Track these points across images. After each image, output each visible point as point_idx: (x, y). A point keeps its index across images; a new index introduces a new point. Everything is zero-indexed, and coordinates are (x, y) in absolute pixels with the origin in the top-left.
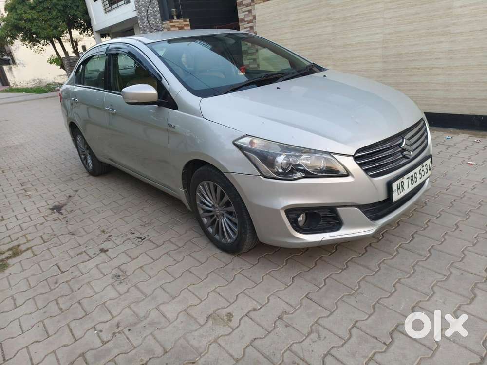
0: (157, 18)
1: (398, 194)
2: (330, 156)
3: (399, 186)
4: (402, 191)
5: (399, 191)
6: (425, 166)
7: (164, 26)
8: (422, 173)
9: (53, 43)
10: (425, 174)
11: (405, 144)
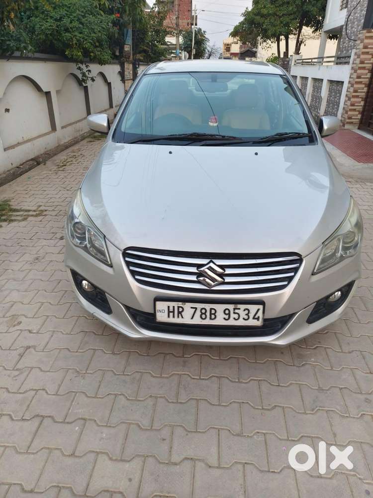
0: (360, 25)
1: (169, 316)
2: (103, 239)
3: (171, 309)
4: (178, 317)
5: (171, 314)
6: (244, 310)
7: (359, 36)
8: (233, 315)
9: (278, 41)
10: (241, 319)
11: (208, 268)
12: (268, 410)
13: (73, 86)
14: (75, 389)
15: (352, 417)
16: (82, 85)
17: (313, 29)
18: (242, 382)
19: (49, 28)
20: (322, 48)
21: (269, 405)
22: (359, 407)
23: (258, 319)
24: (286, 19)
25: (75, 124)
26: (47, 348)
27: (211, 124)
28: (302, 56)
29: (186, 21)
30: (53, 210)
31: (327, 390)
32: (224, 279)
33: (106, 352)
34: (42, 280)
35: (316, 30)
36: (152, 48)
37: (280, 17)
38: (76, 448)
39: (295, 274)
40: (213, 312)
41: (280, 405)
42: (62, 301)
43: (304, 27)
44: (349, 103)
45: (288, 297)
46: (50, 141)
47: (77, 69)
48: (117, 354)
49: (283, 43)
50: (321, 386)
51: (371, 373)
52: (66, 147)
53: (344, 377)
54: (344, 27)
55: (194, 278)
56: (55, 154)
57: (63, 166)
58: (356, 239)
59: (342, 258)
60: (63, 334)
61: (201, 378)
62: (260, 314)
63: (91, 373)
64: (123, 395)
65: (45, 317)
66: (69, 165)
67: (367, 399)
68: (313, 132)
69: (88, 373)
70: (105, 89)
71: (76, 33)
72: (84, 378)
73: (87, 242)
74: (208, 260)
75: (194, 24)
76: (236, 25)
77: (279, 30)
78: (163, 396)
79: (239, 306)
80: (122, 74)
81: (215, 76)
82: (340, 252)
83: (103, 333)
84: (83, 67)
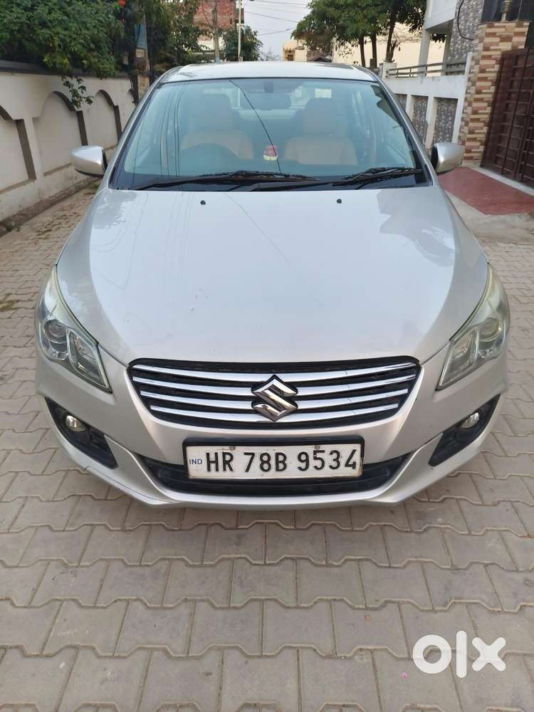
0: (477, 17)
1: (209, 469)
2: (95, 348)
3: (212, 458)
4: (225, 470)
5: (213, 466)
6: (331, 453)
7: (477, 32)
8: (313, 463)
9: (362, 43)
10: (326, 467)
11: (269, 389)
12: (376, 609)
13: (59, 110)
14: (61, 596)
15: (506, 612)
16: (74, 110)
17: (409, 27)
18: (332, 566)
19: (15, 21)
20: (424, 52)
21: (377, 601)
22: (515, 595)
23: (354, 466)
24: (372, 12)
25: (66, 169)
26: (14, 526)
27: (267, 158)
28: (396, 64)
29: (227, 17)
30: (30, 300)
31: (465, 569)
32: (296, 405)
33: (111, 528)
34: (8, 414)
35: (414, 28)
36: (179, 55)
37: (363, 9)
38: (61, 699)
39: (410, 390)
40: (281, 458)
41: (394, 600)
42: (41, 447)
43: (397, 25)
44: (466, 130)
45: (399, 430)
46: (27, 195)
47: (64, 84)
48: (130, 531)
49: (368, 47)
50: (455, 564)
51: (529, 536)
52: (52, 203)
53: (489, 545)
54: (455, 21)
55: (247, 405)
56: (35, 215)
57: (45, 232)
58: (500, 329)
59: (480, 361)
60: (41, 501)
61: (268, 562)
62: (357, 458)
63: (87, 566)
64: (141, 601)
65: (13, 474)
66: (56, 230)
67: (527, 580)
68: (424, 167)
69: (83, 567)
70: (110, 116)
71: (59, 29)
72: (75, 576)
73: (69, 354)
74: (270, 376)
75: (240, 21)
76: (299, 21)
77: (362, 28)
78: (205, 598)
79: (322, 447)
80: (135, 94)
81: (269, 83)
82: (477, 351)
83: (106, 497)
84: (73, 81)
